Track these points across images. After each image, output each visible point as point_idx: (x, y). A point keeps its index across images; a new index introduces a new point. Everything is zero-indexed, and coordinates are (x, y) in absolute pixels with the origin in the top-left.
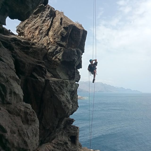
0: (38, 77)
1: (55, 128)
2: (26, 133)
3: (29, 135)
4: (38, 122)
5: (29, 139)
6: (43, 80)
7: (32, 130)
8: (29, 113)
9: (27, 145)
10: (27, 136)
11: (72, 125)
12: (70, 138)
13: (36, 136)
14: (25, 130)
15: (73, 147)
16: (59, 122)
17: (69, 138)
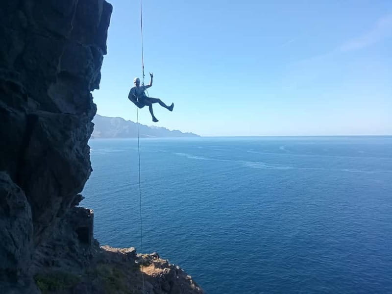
0: (8, 109)
1: (54, 217)
2: (9, 236)
3: (16, 239)
4: (30, 210)
5: (18, 248)
6: (22, 115)
7: (21, 229)
8: (9, 193)
9: (16, 262)
10: (12, 242)
11: (78, 206)
12: (77, 231)
13: (29, 240)
14: (6, 230)
15: (84, 249)
16: (62, 204)
17: (75, 233)
